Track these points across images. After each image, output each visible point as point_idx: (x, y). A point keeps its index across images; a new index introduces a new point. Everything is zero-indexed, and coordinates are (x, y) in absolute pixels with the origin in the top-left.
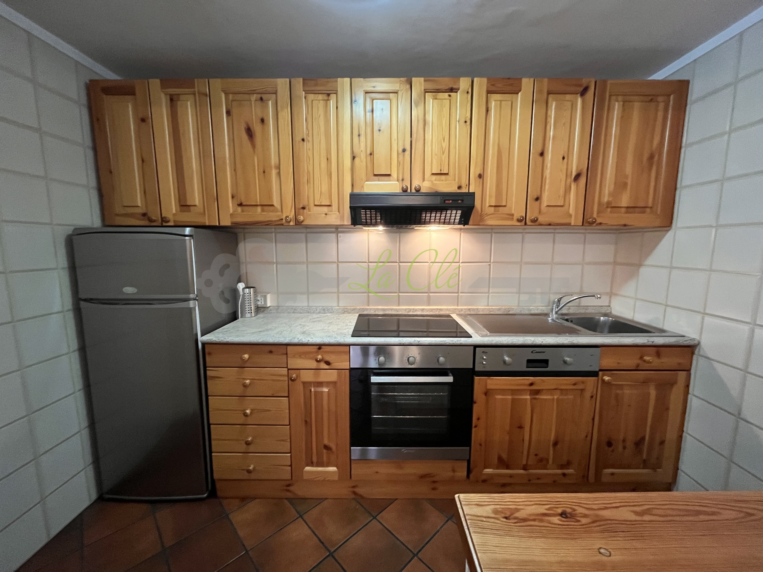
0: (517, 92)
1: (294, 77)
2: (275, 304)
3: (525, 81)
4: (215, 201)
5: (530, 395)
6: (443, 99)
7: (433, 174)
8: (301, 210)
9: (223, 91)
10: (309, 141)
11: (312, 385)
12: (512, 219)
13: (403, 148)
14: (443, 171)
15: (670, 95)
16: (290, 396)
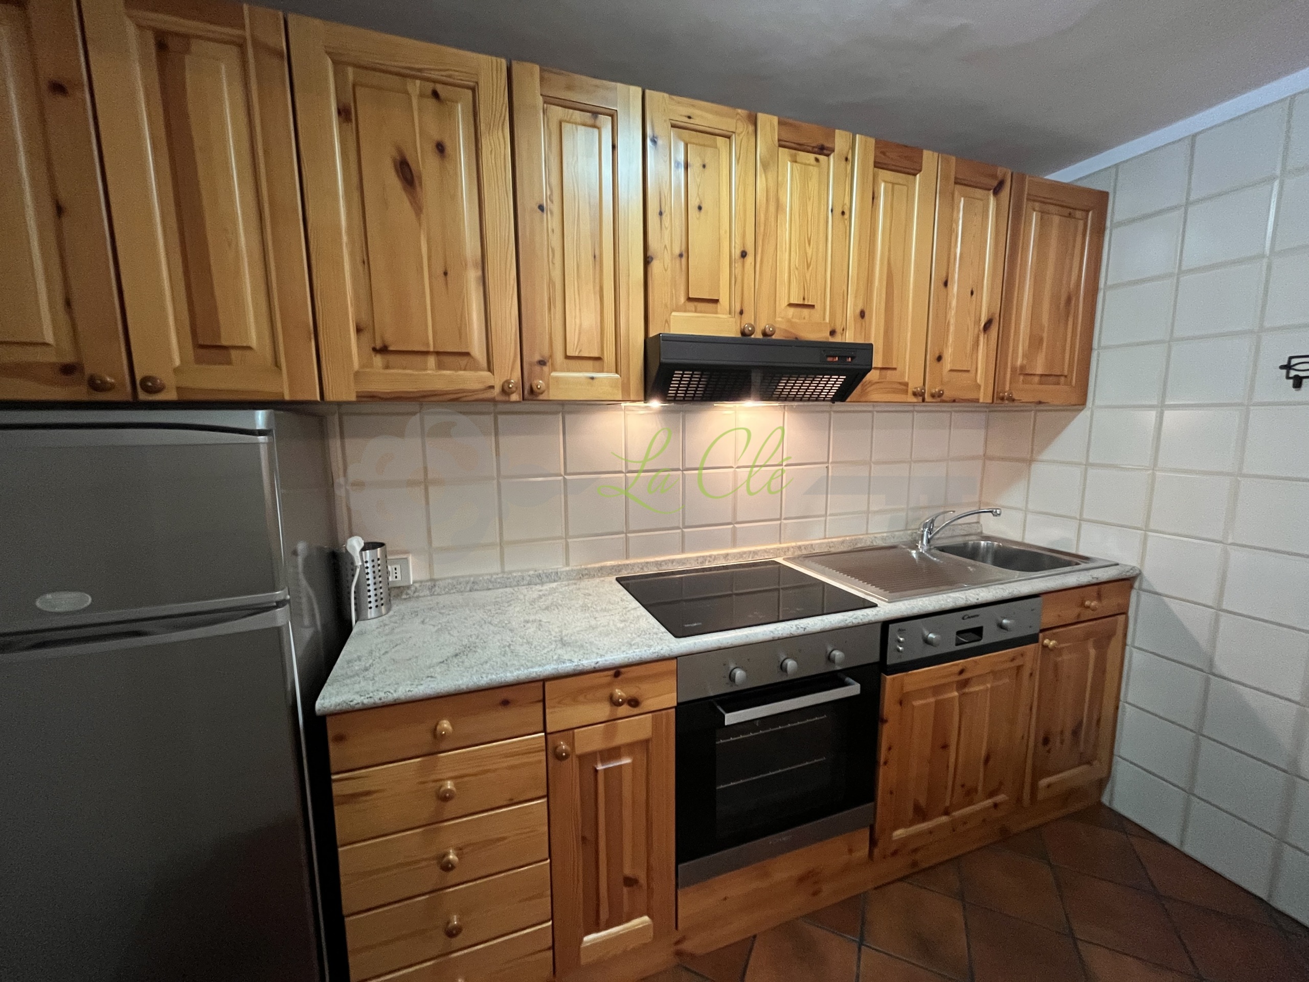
0: (916, 172)
1: (521, 59)
2: (424, 576)
3: (926, 153)
4: (310, 340)
5: (957, 690)
6: (805, 164)
7: (791, 305)
8: (537, 368)
9: (329, 53)
10: (552, 213)
11: (599, 759)
12: (906, 392)
13: (742, 249)
14: (808, 300)
15: (1087, 211)
16: (551, 795)
